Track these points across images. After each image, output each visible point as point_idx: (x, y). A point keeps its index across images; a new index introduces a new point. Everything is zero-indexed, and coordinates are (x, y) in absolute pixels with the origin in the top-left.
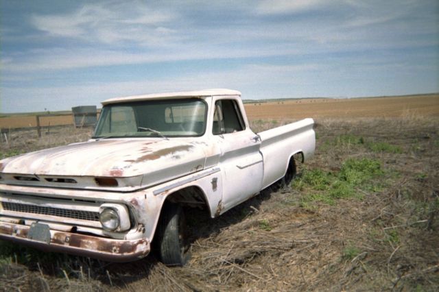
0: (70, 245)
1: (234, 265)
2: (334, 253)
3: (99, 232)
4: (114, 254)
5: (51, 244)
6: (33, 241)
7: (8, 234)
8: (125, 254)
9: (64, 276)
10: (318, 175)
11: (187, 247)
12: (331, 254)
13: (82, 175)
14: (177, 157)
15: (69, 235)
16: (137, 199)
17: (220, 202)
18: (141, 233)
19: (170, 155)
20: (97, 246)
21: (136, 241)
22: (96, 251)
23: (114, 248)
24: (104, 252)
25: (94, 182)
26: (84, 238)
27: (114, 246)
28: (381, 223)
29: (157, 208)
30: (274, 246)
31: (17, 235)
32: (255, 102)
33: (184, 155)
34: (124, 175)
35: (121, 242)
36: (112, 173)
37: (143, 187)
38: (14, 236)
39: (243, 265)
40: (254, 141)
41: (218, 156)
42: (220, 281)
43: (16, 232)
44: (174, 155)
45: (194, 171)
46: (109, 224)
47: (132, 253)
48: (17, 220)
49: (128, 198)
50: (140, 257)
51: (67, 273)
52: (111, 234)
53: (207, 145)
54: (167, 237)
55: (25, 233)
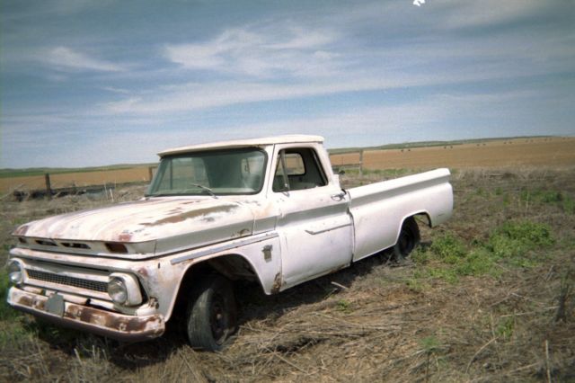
0: (81, 320)
1: (275, 353)
2: (414, 344)
3: (110, 306)
4: (121, 331)
5: (65, 318)
6: (49, 314)
7: (28, 305)
8: (133, 332)
9: (75, 355)
10: (451, 244)
11: (233, 330)
12: (407, 346)
13: (93, 239)
14: (210, 220)
15: (81, 308)
16: (146, 268)
17: (278, 274)
18: (154, 308)
19: (201, 217)
20: (105, 322)
21: (145, 318)
22: (104, 328)
23: (122, 325)
24: (111, 329)
25: (105, 248)
26: (95, 312)
27: (120, 322)
28: (503, 308)
29: (175, 279)
30: (339, 333)
31: (37, 307)
32: (444, 144)
33: (219, 218)
34: (132, 240)
35: (129, 317)
36: (121, 237)
37: (157, 254)
38: (33, 308)
39: (285, 354)
40: (338, 198)
41: (275, 218)
42: (253, 372)
43: (35, 303)
44: (206, 217)
45: (236, 237)
46: (117, 297)
47: (140, 332)
48: (39, 290)
49: (136, 267)
50: (151, 336)
51: (78, 351)
52: (121, 309)
53: (259, 205)
54: (194, 316)
55: (43, 305)
